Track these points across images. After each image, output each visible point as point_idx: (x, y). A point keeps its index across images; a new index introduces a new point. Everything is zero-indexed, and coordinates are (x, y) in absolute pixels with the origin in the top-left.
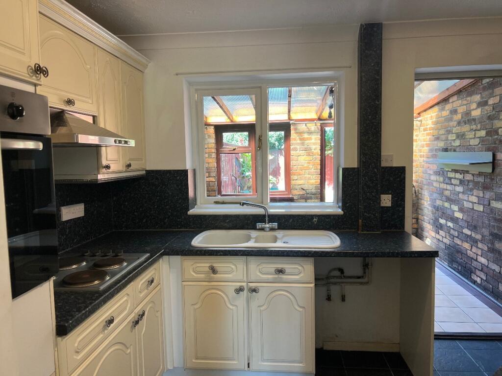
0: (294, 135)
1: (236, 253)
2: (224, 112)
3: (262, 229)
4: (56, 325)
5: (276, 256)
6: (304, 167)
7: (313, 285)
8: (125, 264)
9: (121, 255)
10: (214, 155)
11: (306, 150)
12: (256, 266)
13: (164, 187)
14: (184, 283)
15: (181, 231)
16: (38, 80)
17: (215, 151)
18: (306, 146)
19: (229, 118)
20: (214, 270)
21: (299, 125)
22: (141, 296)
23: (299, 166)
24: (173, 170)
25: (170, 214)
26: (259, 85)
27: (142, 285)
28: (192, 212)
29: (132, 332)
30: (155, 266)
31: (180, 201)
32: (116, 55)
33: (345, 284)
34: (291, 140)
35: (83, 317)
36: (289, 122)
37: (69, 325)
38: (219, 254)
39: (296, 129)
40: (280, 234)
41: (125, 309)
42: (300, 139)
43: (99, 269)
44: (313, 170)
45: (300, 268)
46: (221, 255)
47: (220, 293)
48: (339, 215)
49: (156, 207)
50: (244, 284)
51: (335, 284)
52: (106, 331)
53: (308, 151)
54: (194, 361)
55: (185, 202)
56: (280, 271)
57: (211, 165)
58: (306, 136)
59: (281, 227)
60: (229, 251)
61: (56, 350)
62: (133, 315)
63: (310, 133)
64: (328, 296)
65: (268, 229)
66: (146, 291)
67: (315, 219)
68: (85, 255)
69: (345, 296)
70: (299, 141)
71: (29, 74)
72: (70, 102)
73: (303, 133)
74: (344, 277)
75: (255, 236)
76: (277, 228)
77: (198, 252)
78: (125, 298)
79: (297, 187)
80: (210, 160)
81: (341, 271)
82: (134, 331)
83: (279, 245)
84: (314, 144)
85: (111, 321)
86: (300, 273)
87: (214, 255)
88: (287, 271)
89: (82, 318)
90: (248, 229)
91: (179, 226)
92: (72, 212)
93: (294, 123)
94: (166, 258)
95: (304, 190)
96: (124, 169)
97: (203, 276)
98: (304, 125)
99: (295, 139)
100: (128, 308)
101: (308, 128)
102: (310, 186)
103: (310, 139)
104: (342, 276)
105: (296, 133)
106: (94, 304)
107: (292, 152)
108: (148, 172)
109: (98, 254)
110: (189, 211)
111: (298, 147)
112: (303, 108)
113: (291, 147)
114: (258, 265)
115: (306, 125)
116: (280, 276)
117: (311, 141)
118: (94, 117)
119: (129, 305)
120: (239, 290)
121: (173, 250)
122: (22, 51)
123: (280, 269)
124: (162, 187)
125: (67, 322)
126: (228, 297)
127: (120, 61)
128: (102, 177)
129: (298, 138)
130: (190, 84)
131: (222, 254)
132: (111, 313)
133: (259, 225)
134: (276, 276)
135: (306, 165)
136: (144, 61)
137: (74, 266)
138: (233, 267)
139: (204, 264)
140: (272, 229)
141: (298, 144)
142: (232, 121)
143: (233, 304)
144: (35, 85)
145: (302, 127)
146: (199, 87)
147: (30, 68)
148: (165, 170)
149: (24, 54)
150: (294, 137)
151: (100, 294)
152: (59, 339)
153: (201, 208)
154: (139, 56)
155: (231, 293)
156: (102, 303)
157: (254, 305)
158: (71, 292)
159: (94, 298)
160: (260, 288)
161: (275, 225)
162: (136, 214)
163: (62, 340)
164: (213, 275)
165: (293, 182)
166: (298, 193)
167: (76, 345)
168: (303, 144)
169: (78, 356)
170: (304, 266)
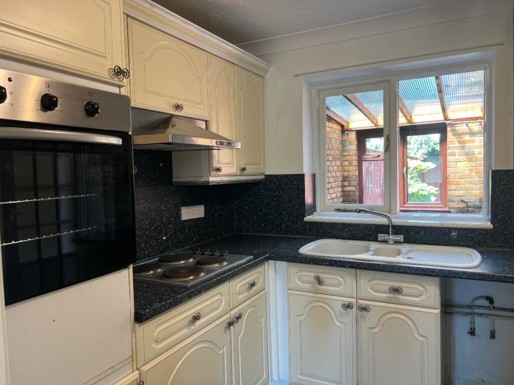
0: (452, 137)
1: (343, 264)
2: (366, 115)
3: (385, 242)
4: (135, 312)
5: (391, 272)
6: (465, 175)
7: (438, 311)
8: (225, 263)
9: (226, 256)
10: (355, 163)
11: (467, 154)
12: (367, 281)
13: (281, 192)
14: (289, 291)
15: (295, 238)
16: (120, 81)
17: (357, 159)
18: (467, 150)
19: (372, 122)
20: (319, 281)
21: (458, 125)
22: (240, 298)
23: (458, 174)
24: (291, 175)
25: (286, 219)
26: (388, 78)
27: (240, 287)
28: (308, 218)
29: (225, 333)
30: (259, 269)
31: (296, 207)
32: (231, 61)
33: (495, 317)
34: (448, 143)
35: (163, 308)
36: (445, 123)
37: (146, 313)
38: (325, 264)
39: (453, 131)
40: (405, 248)
41: (217, 308)
42: (460, 142)
43: (199, 266)
44: (476, 178)
45: (421, 289)
46: (326, 265)
47: (327, 307)
48: (487, 229)
49: (273, 211)
50: (353, 300)
51: (481, 315)
52: (192, 327)
53: (470, 156)
54: (298, 376)
55: (301, 208)
56: (396, 290)
57: (351, 174)
58: (467, 138)
59: (408, 240)
60: (336, 261)
61: (134, 335)
62: (228, 316)
63: (472, 134)
64: (471, 328)
65: (391, 242)
66: (246, 294)
67: (453, 234)
68: (196, 253)
69: (494, 331)
70: (457, 145)
71: (110, 76)
72: (178, 107)
73: (464, 134)
74: (494, 308)
75: (373, 249)
76: (402, 241)
77: (303, 260)
78: (218, 297)
79: (455, 199)
80: (351, 168)
81: (490, 300)
82: (228, 332)
83: (401, 260)
84: (477, 147)
85: (196, 318)
86: (421, 295)
87: (319, 265)
88: (405, 291)
89: (161, 309)
90: (369, 240)
91: (296, 233)
92: (192, 213)
93: (451, 124)
94: (271, 262)
95: (464, 202)
96: (239, 172)
97: (308, 285)
98: (465, 124)
99: (452, 142)
100: (221, 308)
101: (470, 129)
102: (473, 198)
103: (473, 141)
104: (491, 307)
105: (455, 135)
106: (177, 297)
107: (449, 158)
108: (267, 176)
109: (206, 253)
110: (305, 217)
111: (457, 151)
112: (465, 106)
113: (448, 152)
114: (369, 281)
115: (467, 125)
116: (396, 296)
117: (474, 144)
118: (206, 121)
119: (223, 305)
120: (348, 306)
121: (278, 255)
122: (103, 55)
123: (396, 287)
124: (279, 192)
125: (145, 310)
126: (335, 313)
127: (236, 67)
128: (214, 179)
129: (456, 140)
130: (311, 85)
131: (328, 263)
132: (199, 310)
133: (381, 236)
134: (392, 295)
135: (467, 172)
136: (264, 66)
137: (182, 262)
138: (341, 279)
139: (309, 273)
140: (396, 242)
141: (456, 148)
142: (376, 125)
143: (340, 320)
144: (120, 87)
145: (462, 128)
146: (321, 87)
147: (111, 70)
148: (282, 175)
149: (105, 57)
150: (451, 140)
151: (186, 288)
152: (137, 325)
153: (320, 215)
154: (258, 60)
155: (338, 308)
156: (187, 298)
157: (365, 325)
158: (165, 284)
159: (179, 292)
160: (372, 308)
161: (400, 238)
162: (255, 218)
163: (139, 327)
164: (318, 286)
165: (449, 193)
166: (457, 206)
167: (156, 334)
168: (463, 148)
169: (157, 345)
170: (426, 287)
